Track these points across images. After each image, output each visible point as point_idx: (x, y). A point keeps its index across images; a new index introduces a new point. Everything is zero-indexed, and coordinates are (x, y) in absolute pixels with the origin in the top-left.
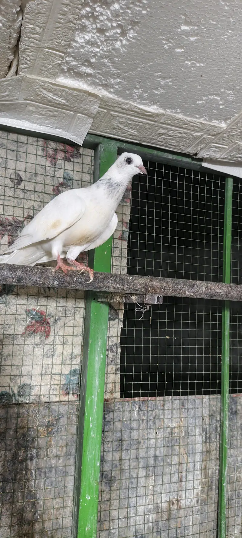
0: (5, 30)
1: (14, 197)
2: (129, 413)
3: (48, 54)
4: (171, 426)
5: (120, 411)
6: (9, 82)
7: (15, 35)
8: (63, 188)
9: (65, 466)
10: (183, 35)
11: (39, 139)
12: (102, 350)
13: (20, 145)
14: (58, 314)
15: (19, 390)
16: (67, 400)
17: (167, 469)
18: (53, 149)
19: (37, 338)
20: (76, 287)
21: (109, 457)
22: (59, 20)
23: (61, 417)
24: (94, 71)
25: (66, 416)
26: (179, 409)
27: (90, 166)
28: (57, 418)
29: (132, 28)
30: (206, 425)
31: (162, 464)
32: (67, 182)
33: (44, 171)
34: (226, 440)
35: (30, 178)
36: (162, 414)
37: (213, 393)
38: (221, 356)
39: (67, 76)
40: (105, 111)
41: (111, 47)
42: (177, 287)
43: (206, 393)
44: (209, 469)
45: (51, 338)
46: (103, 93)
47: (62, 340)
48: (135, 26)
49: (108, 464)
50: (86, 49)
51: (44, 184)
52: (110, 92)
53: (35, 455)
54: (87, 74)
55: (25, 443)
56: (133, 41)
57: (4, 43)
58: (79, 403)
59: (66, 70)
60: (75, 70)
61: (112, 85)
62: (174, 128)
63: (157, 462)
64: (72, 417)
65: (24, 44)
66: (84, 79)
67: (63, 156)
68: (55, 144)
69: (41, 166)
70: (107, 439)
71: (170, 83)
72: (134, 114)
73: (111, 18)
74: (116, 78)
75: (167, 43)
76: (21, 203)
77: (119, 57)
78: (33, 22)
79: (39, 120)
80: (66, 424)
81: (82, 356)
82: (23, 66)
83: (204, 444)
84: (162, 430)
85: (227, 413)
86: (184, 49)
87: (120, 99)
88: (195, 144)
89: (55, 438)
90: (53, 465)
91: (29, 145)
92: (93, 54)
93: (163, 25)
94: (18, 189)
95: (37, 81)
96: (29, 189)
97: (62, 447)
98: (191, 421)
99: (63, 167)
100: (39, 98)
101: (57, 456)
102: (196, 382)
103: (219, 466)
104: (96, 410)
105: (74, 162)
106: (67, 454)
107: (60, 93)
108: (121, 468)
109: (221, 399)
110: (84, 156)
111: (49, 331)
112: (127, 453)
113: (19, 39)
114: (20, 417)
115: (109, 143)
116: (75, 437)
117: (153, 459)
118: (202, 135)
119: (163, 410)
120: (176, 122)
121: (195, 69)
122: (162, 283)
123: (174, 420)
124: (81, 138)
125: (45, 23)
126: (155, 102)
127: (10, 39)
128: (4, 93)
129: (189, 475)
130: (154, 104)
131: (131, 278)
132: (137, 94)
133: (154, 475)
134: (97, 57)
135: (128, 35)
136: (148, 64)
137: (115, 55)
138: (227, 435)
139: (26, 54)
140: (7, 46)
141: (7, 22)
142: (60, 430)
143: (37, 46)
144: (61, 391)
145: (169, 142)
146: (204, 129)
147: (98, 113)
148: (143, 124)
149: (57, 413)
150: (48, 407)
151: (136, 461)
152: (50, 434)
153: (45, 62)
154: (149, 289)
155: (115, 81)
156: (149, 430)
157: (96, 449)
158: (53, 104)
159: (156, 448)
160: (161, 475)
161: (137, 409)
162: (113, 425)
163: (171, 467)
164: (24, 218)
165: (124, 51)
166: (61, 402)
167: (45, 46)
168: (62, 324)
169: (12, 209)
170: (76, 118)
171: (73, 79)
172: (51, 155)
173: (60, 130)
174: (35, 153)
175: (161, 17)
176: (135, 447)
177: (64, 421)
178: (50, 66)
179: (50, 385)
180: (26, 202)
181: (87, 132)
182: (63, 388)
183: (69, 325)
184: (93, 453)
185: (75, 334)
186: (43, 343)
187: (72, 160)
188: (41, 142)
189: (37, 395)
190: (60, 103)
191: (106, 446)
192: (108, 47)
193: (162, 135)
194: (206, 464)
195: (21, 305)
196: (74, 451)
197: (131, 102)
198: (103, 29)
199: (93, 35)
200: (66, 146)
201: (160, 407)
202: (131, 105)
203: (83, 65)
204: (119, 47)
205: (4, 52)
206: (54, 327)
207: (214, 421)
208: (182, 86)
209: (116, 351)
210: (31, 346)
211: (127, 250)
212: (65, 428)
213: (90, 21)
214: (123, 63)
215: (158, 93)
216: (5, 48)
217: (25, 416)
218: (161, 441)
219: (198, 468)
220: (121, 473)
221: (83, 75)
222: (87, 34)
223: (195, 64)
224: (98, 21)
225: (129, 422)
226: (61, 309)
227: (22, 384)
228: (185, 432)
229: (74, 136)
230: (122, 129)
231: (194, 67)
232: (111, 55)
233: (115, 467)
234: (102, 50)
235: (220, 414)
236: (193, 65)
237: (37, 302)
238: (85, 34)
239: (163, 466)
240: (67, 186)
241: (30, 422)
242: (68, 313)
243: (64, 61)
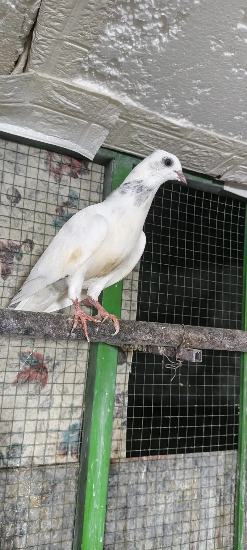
0: (18, 13)
1: (10, 217)
2: (135, 475)
3: (68, 48)
4: (182, 489)
5: (126, 474)
6: (16, 80)
7: (30, 21)
8: (68, 208)
9: (61, 542)
10: (238, 35)
11: (42, 150)
12: (109, 403)
13: (20, 157)
14: (57, 358)
15: (8, 451)
16: (65, 462)
17: (177, 539)
18: (58, 163)
19: (32, 387)
20: (98, 340)
21: (112, 528)
22: (89, 5)
23: (57, 483)
24: (121, 74)
25: (63, 482)
26: (192, 468)
27: (99, 184)
28: (52, 484)
29: (177, 23)
30: (220, 485)
31: (171, 533)
32: (73, 201)
33: (46, 189)
34: (242, 502)
35: (30, 196)
36: (173, 475)
37: (230, 448)
38: (238, 405)
39: (86, 78)
40: (126, 122)
41: (146, 45)
42: (216, 338)
43: (222, 449)
44: (222, 537)
45: (48, 387)
46: (126, 100)
47: (61, 389)
48: (181, 20)
49: (110, 537)
50: (116, 45)
51: (47, 203)
52: (135, 100)
53: (25, 530)
54: (111, 76)
55: (14, 515)
56: (176, 39)
57: (15, 30)
58: (79, 466)
59: (87, 70)
60: (97, 71)
61: (139, 91)
62: (200, 146)
63: (166, 531)
64: (70, 483)
65: (40, 33)
66: (106, 83)
67: (69, 171)
68: (61, 157)
69: (43, 182)
70: (110, 507)
71: (208, 94)
72: (159, 127)
73: (154, 7)
74: (145, 84)
75: (216, 44)
76: (18, 224)
77: (154, 58)
78: (55, 6)
79: (45, 128)
80: (63, 491)
81: (84, 408)
82: (35, 62)
83: (218, 508)
84: (172, 493)
85: (244, 471)
86: (234, 52)
87: (146, 109)
88: (221, 165)
89: (50, 508)
90: (47, 542)
91: (30, 157)
92: (123, 53)
93: (216, 21)
94: (15, 208)
95: (50, 81)
96: (29, 209)
97: (57, 518)
98: (205, 481)
99: (69, 185)
100: (48, 102)
101: (51, 530)
102: (211, 436)
103: (234, 532)
104: (100, 475)
105: (81, 179)
106: (64, 527)
107: (75, 98)
108: (125, 540)
109: (237, 455)
110: (93, 172)
111: (46, 378)
112: (132, 522)
113: (33, 26)
114: (8, 484)
115: (124, 159)
116: (73, 506)
117: (161, 527)
118: (232, 156)
119: (174, 470)
120: (205, 139)
121: (241, 78)
122: (199, 334)
123: (186, 481)
124: (92, 152)
125: (70, 9)
126: (185, 114)
127: (22, 26)
128: (8, 93)
129: (201, 546)
130: (183, 117)
131: (163, 328)
132: (167, 104)
133: (162, 547)
134: (127, 56)
135: (170, 31)
136: (188, 69)
137: (149, 55)
138: (243, 496)
139: (41, 47)
140: (18, 36)
141: (23, 3)
142: (56, 498)
143: (55, 37)
144: (58, 451)
145: (192, 161)
146: (235, 149)
147: (117, 123)
148: (167, 139)
149: (53, 478)
150: (42, 472)
151: (142, 531)
152: (44, 503)
153: (63, 58)
154: (184, 341)
155: (143, 87)
156: (157, 494)
157: (99, 522)
158: (65, 110)
159: (165, 514)
160: (170, 546)
161: (145, 470)
162: (118, 490)
163: (181, 536)
164: (21, 243)
165: (163, 51)
166: (58, 464)
167: (67, 38)
168: (62, 370)
169: (7, 231)
170: (90, 128)
171: (93, 81)
172: (55, 169)
173: (68, 142)
174: (37, 167)
175: (216, 10)
176: (142, 515)
177: (60, 488)
178: (68, 64)
179: (46, 445)
180: (25, 223)
181: (101, 145)
182: (60, 447)
183: (70, 371)
184: (96, 527)
185: (76, 382)
186: (39, 394)
187: (79, 176)
188: (44, 154)
189: (29, 457)
190: (74, 109)
191: (109, 514)
192: (142, 44)
193: (185, 153)
194: (220, 531)
195: (14, 347)
196: (71, 522)
197: (157, 114)
198: (141, 21)
199: (127, 28)
200: (73, 159)
201: (171, 467)
202: (157, 116)
203: (108, 64)
204: (157, 45)
205: (13, 42)
206: (52, 373)
207: (229, 481)
208: (222, 98)
209: (122, 402)
210: (24, 398)
211: (138, 282)
212: (62, 496)
213: (126, 10)
214: (158, 65)
215: (192, 104)
216: (15, 37)
217: (15, 483)
218: (171, 506)
219: (211, 536)
220: (125, 546)
221: (106, 76)
222: (120, 26)
223: (244, 72)
224: (137, 11)
225: (135, 486)
226: (61, 351)
227: (12, 444)
228: (198, 494)
229: (84, 150)
230: (142, 144)
231: (240, 76)
232: (145, 54)
233: (118, 540)
234: (136, 48)
235: (236, 472)
236: (241, 74)
237: (33, 343)
238: (116, 26)
239: (172, 535)
240: (72, 206)
241: (21, 489)
242: (69, 356)
243: (87, 59)
